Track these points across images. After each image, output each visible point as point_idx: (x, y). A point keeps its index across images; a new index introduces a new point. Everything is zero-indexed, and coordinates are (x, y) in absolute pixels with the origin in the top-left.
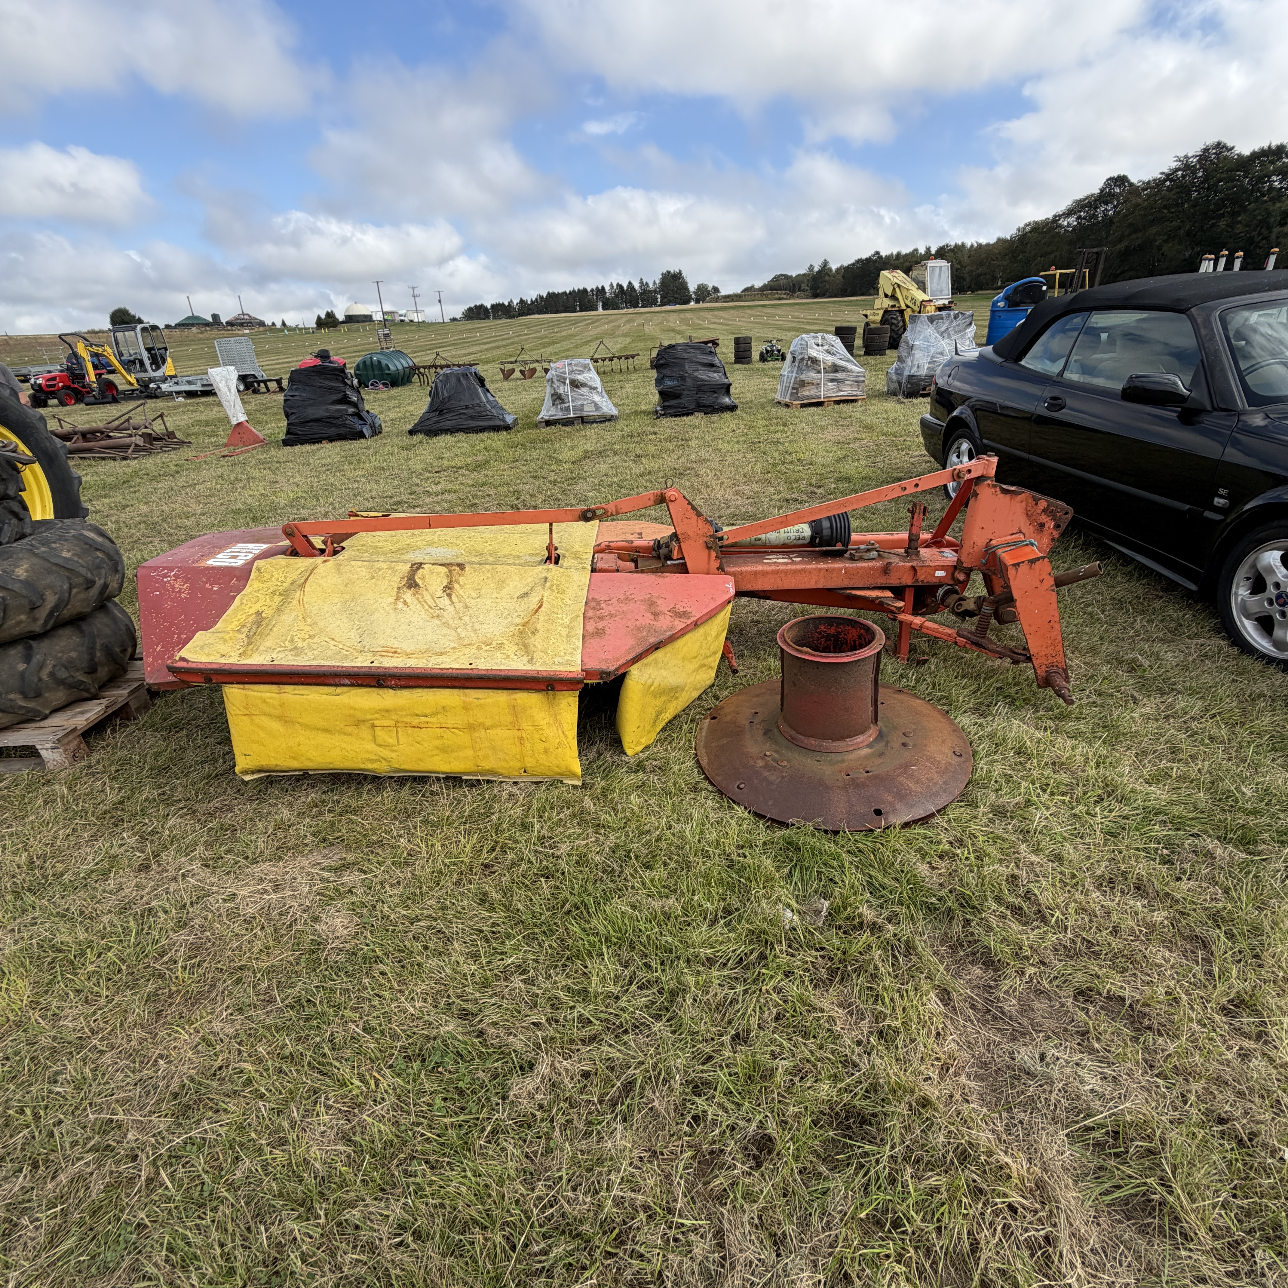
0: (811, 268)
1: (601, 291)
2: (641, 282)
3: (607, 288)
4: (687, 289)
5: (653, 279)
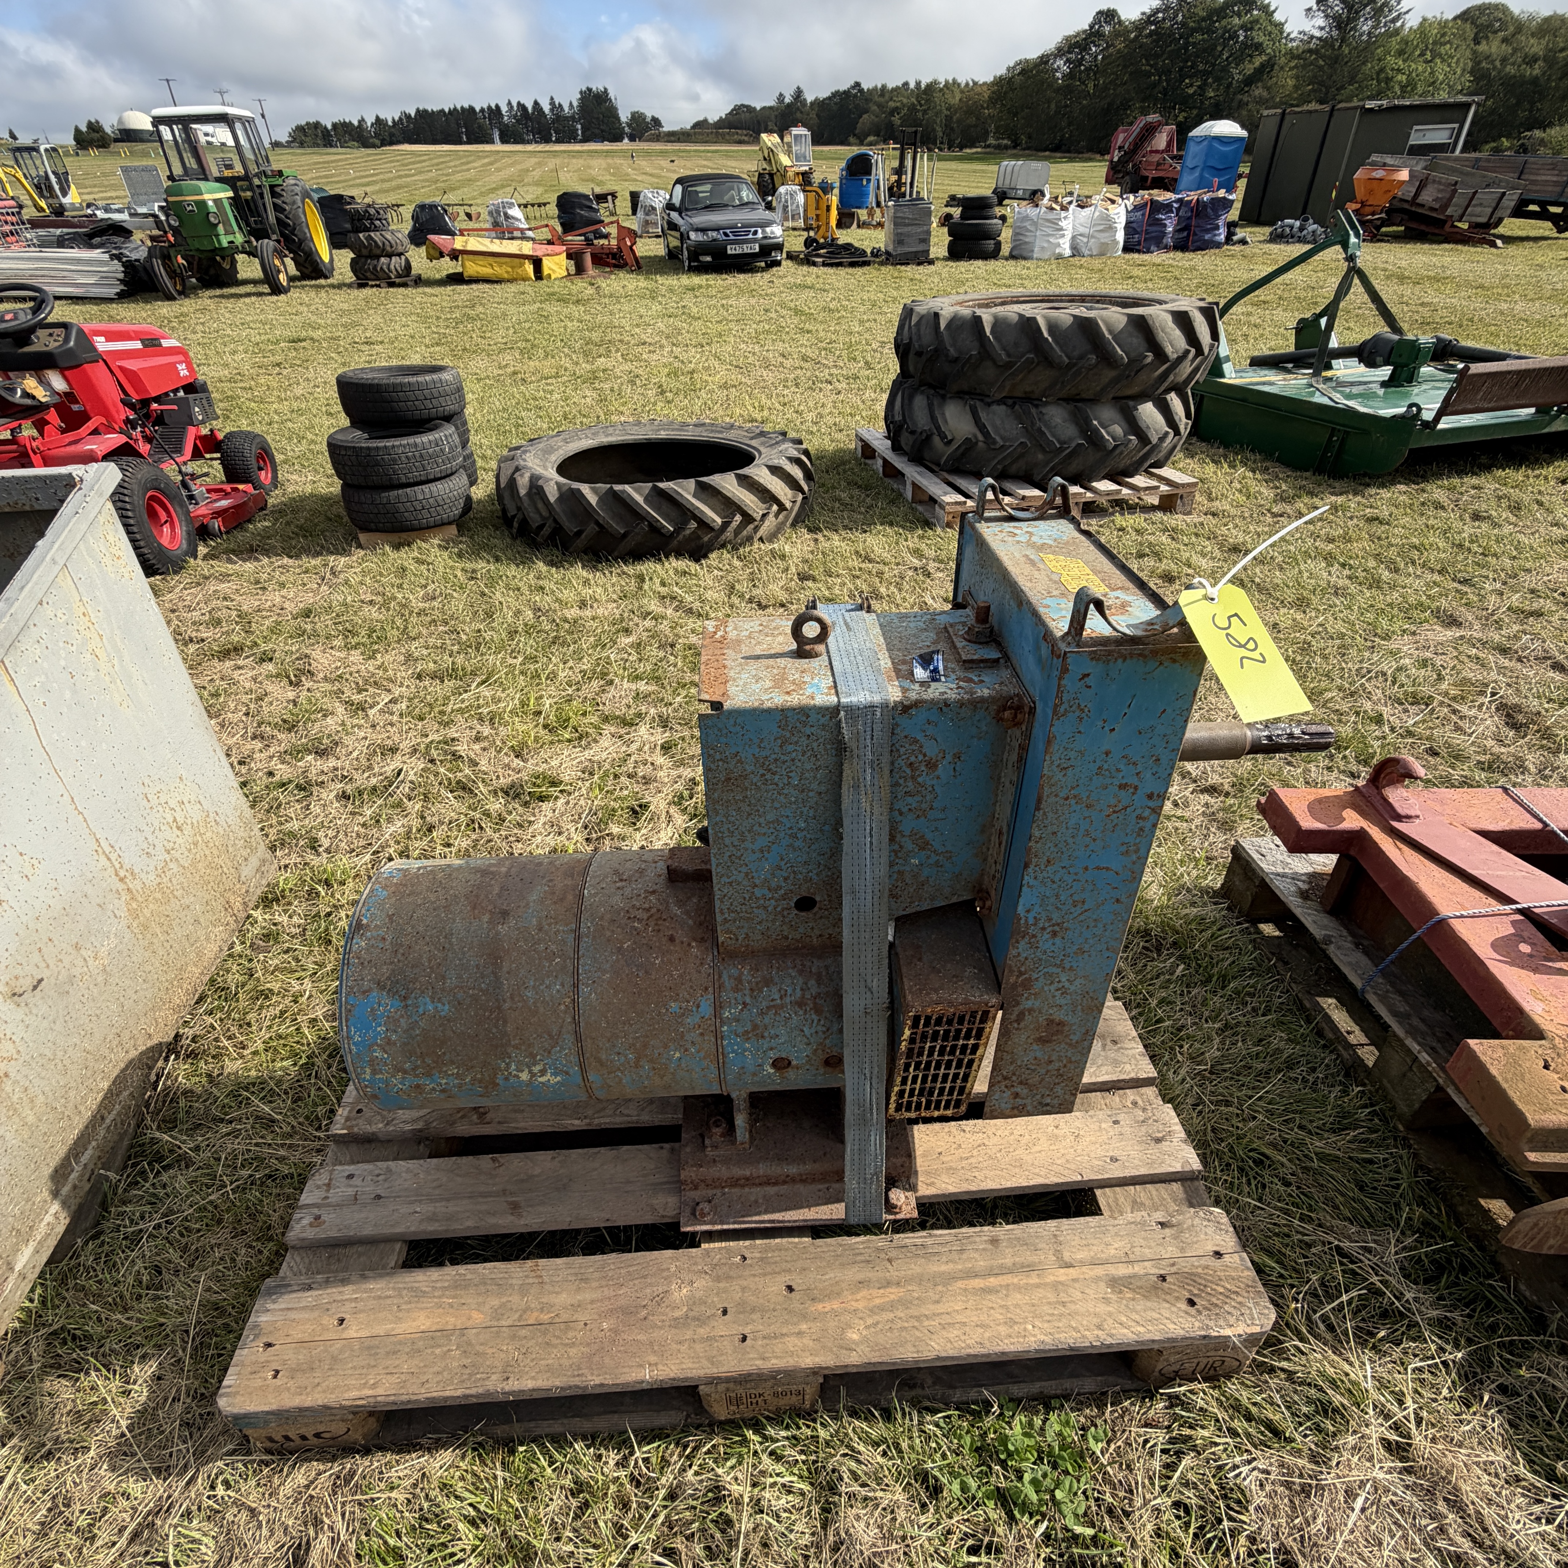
0: (781, 98)
1: (495, 112)
2: (552, 103)
3: (504, 109)
4: (618, 119)
5: (568, 99)
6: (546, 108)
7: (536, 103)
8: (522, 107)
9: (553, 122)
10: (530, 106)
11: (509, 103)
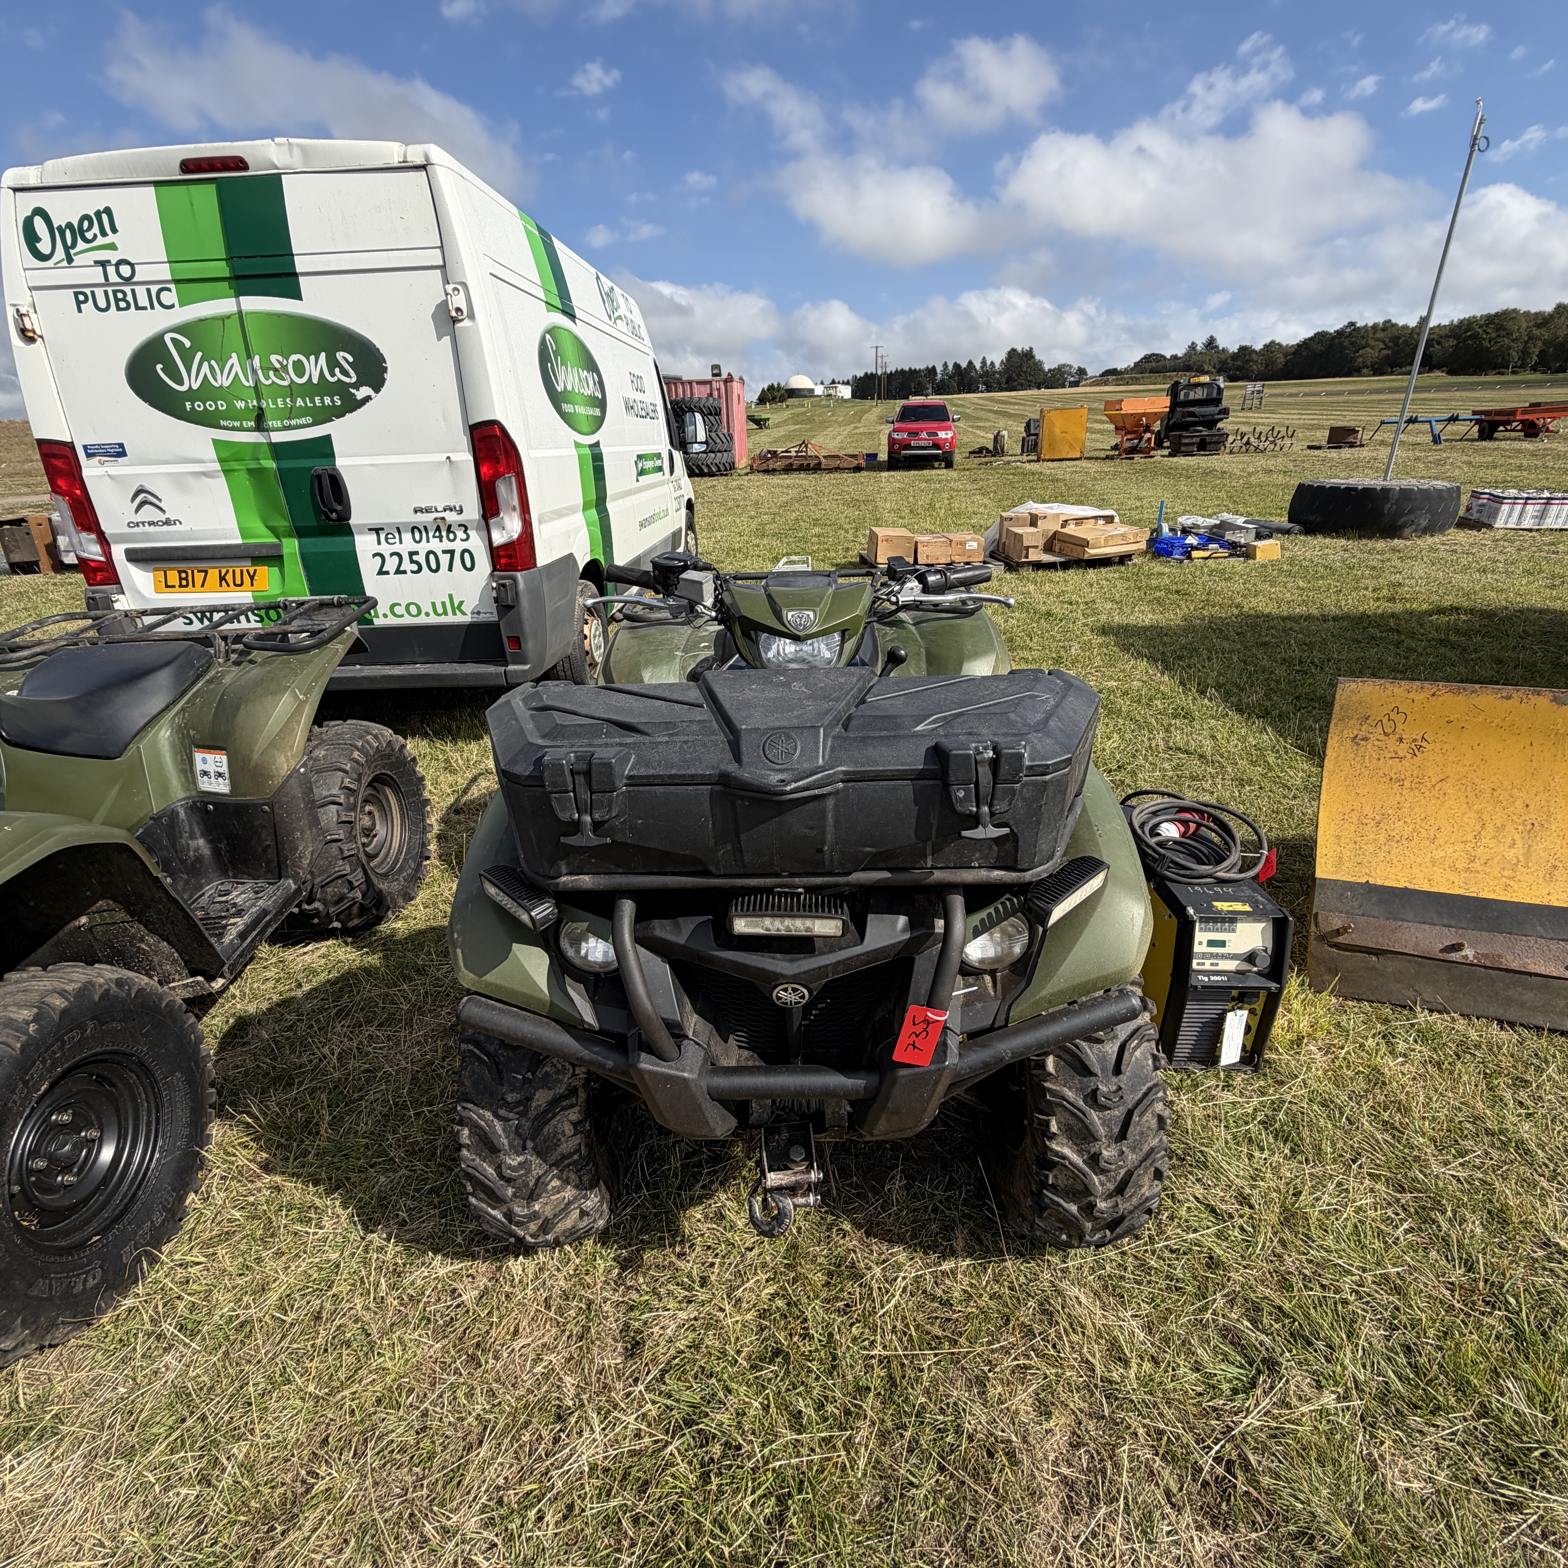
0: (1193, 346)
1: (932, 371)
2: (984, 362)
3: (939, 369)
4: (1042, 370)
5: (997, 358)
6: (978, 366)
7: (970, 363)
8: (957, 366)
9: (981, 376)
10: (964, 365)
11: (945, 365)
